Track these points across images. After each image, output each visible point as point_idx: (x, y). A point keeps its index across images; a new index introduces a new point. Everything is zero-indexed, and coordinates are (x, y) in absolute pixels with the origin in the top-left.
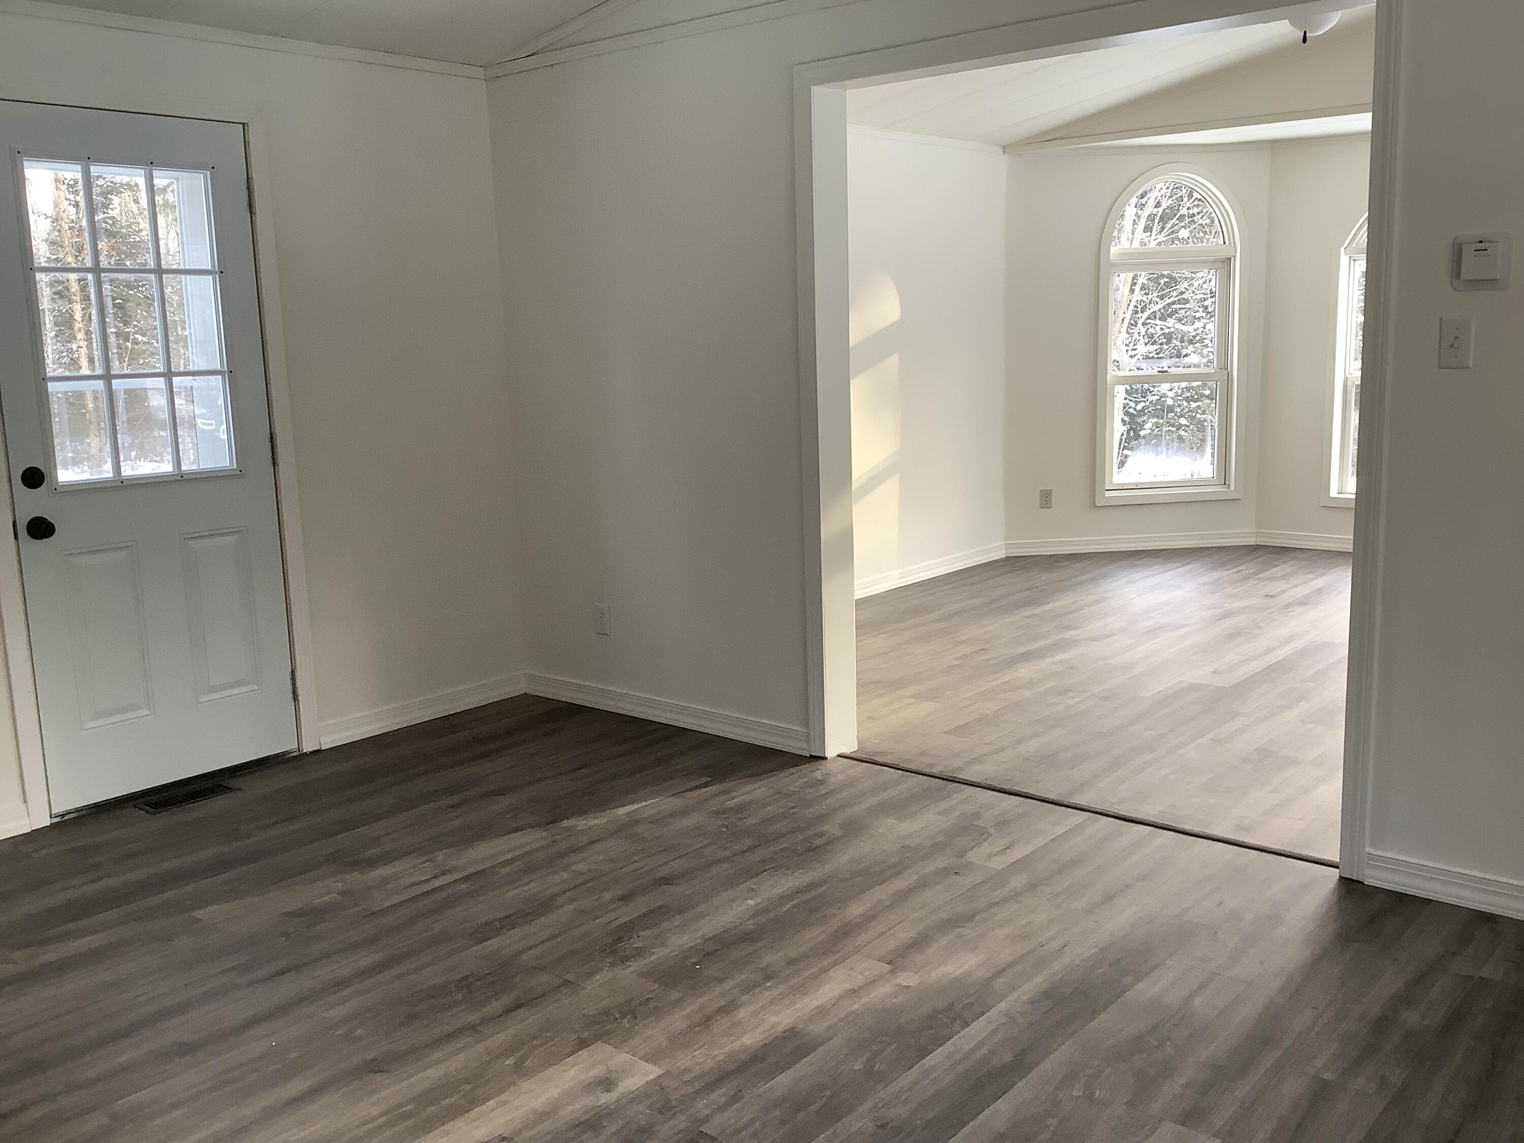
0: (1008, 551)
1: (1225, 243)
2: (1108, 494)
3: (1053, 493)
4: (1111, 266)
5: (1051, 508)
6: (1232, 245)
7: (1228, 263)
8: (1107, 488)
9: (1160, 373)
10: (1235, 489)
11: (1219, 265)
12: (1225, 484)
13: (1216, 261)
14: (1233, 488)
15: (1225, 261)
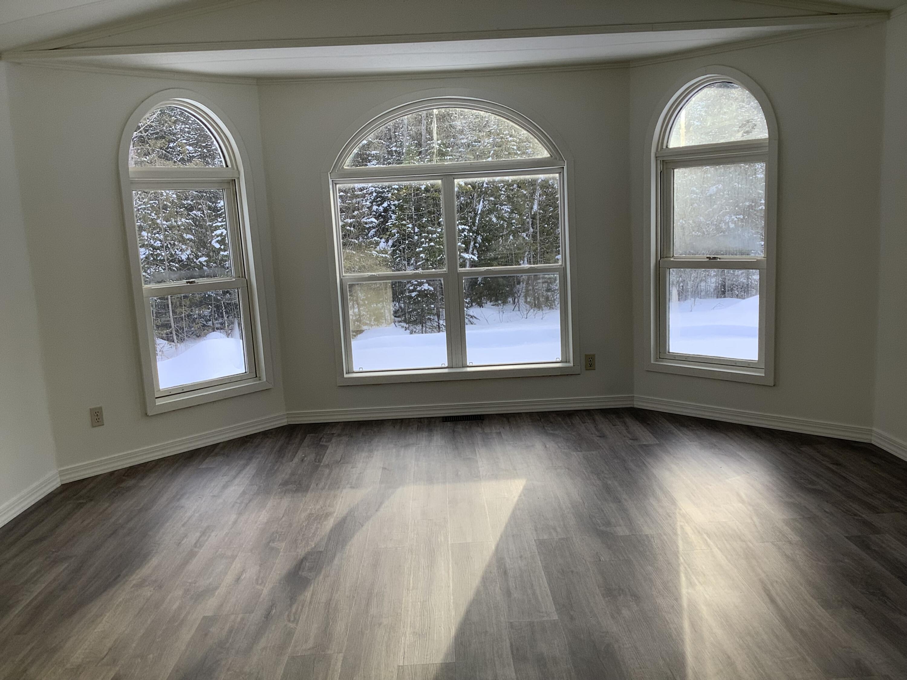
0: (63, 478)
1: (227, 166)
2: (159, 402)
3: (103, 410)
4: (132, 183)
5: (103, 425)
6: (235, 167)
7: (233, 184)
8: (156, 397)
9: (189, 284)
10: (266, 381)
11: (226, 186)
12: (256, 377)
13: (222, 182)
14: (265, 380)
15: (230, 182)
